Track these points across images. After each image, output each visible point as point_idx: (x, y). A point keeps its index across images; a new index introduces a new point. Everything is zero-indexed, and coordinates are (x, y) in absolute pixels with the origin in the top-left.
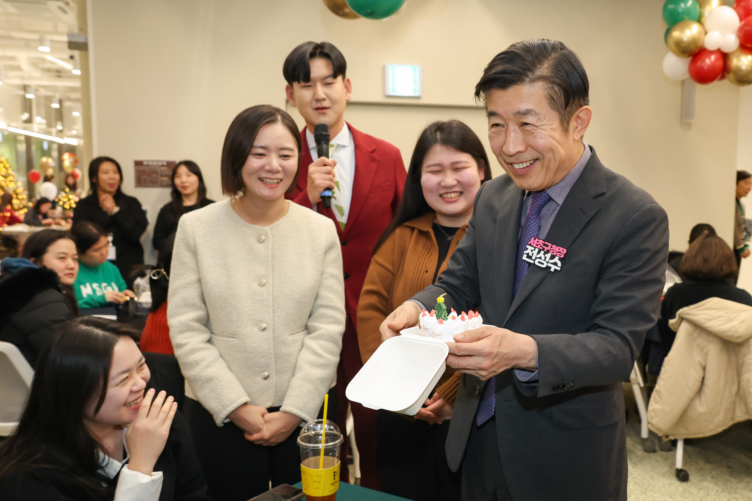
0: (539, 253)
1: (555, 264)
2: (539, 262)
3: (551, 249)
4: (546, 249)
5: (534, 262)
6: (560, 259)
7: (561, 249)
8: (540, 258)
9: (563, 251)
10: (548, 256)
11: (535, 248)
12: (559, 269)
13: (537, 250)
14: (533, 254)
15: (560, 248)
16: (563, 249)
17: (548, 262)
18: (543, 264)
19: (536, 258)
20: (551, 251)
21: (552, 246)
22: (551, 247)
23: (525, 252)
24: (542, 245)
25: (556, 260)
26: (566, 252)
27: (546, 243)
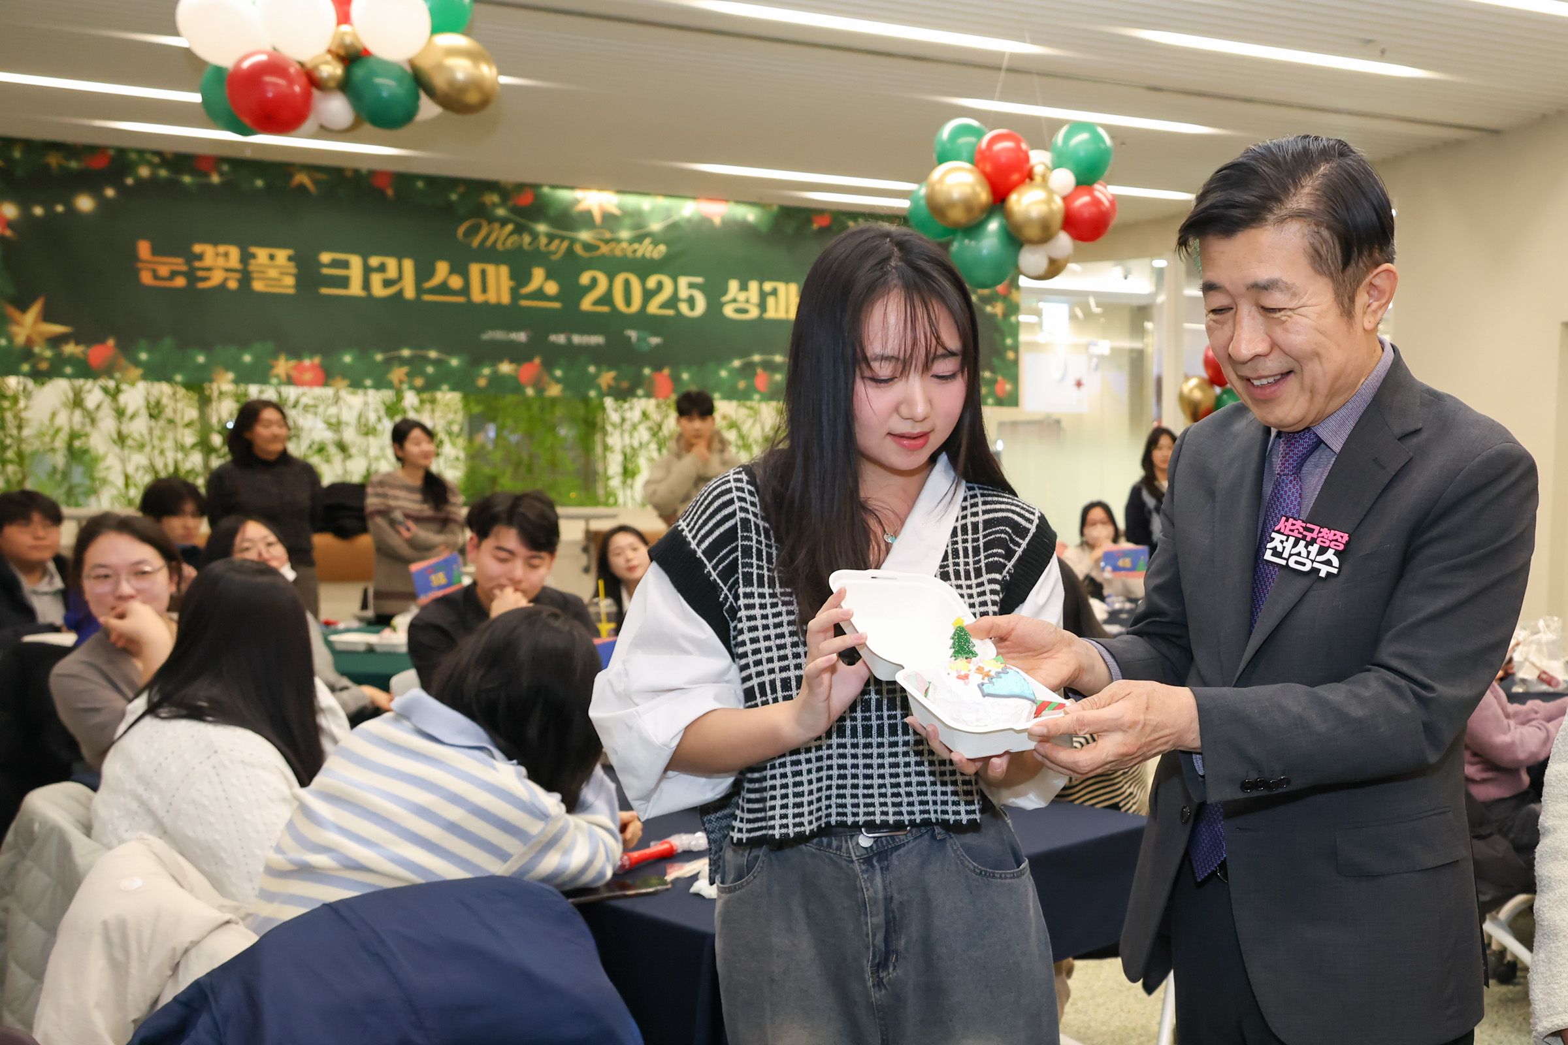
0: (1295, 545)
1: (1328, 563)
2: (1297, 562)
3: (1320, 535)
4: (1309, 536)
5: (1287, 563)
6: (1337, 553)
7: (1339, 534)
8: (1299, 554)
9: (1342, 537)
10: (1314, 549)
11: (1288, 536)
12: (1335, 571)
13: (1292, 540)
14: (1284, 548)
15: (1336, 532)
16: (1342, 534)
17: (1313, 561)
18: (1304, 564)
19: (1291, 555)
20: (1319, 540)
21: (1322, 530)
22: (1320, 532)
23: (1269, 545)
24: (1301, 530)
25: (1330, 555)
26: (1347, 539)
27: (1309, 525)
